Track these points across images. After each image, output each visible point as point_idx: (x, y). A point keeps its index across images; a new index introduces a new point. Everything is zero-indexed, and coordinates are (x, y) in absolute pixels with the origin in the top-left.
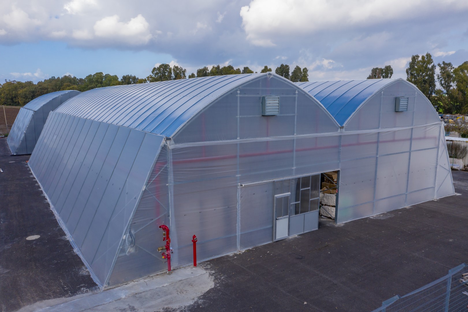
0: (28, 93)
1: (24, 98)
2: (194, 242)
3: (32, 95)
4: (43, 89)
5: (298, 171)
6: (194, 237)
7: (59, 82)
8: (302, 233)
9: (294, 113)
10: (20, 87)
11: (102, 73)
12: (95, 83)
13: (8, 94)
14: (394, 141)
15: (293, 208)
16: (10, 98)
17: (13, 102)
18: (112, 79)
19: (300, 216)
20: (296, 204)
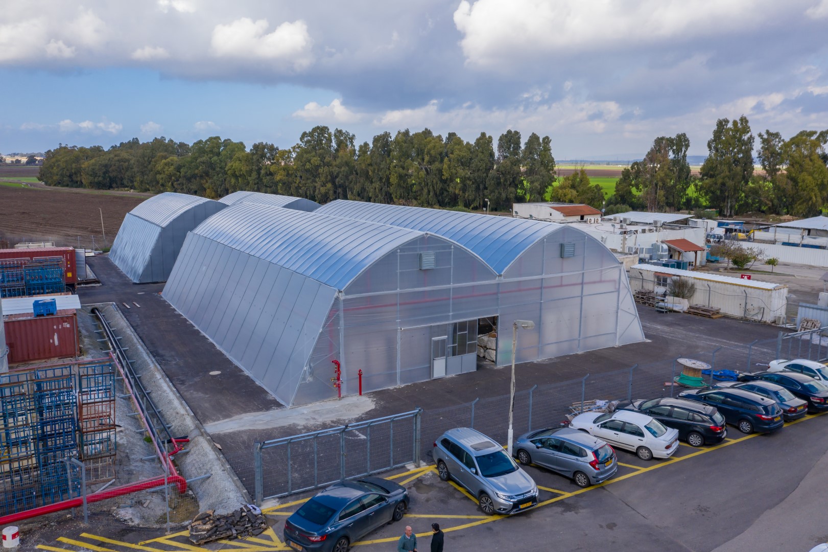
0: (97, 167)
1: (91, 175)
2: (360, 375)
3: (104, 170)
4: (122, 161)
5: (454, 317)
6: (360, 371)
7: (148, 151)
8: (460, 373)
9: (451, 265)
10: (84, 156)
11: (218, 138)
12: (207, 155)
13: (64, 168)
14: (561, 286)
15: (450, 350)
16: (68, 174)
17: (72, 181)
18: (236, 149)
19: (458, 358)
20: (453, 347)
